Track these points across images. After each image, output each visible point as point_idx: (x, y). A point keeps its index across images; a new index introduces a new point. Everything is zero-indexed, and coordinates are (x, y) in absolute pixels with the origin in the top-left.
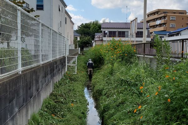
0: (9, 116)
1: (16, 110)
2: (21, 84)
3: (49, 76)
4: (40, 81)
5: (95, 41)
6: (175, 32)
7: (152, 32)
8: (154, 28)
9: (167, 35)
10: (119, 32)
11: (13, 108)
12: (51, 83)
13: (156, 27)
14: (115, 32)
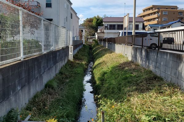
0: (12, 93)
1: (19, 88)
2: (23, 68)
3: (52, 62)
4: (42, 66)
5: (98, 33)
6: (167, 25)
7: (147, 26)
8: (149, 21)
9: (160, 28)
10: (118, 25)
11: (16, 87)
12: (53, 68)
13: (150, 21)
14: (115, 25)
